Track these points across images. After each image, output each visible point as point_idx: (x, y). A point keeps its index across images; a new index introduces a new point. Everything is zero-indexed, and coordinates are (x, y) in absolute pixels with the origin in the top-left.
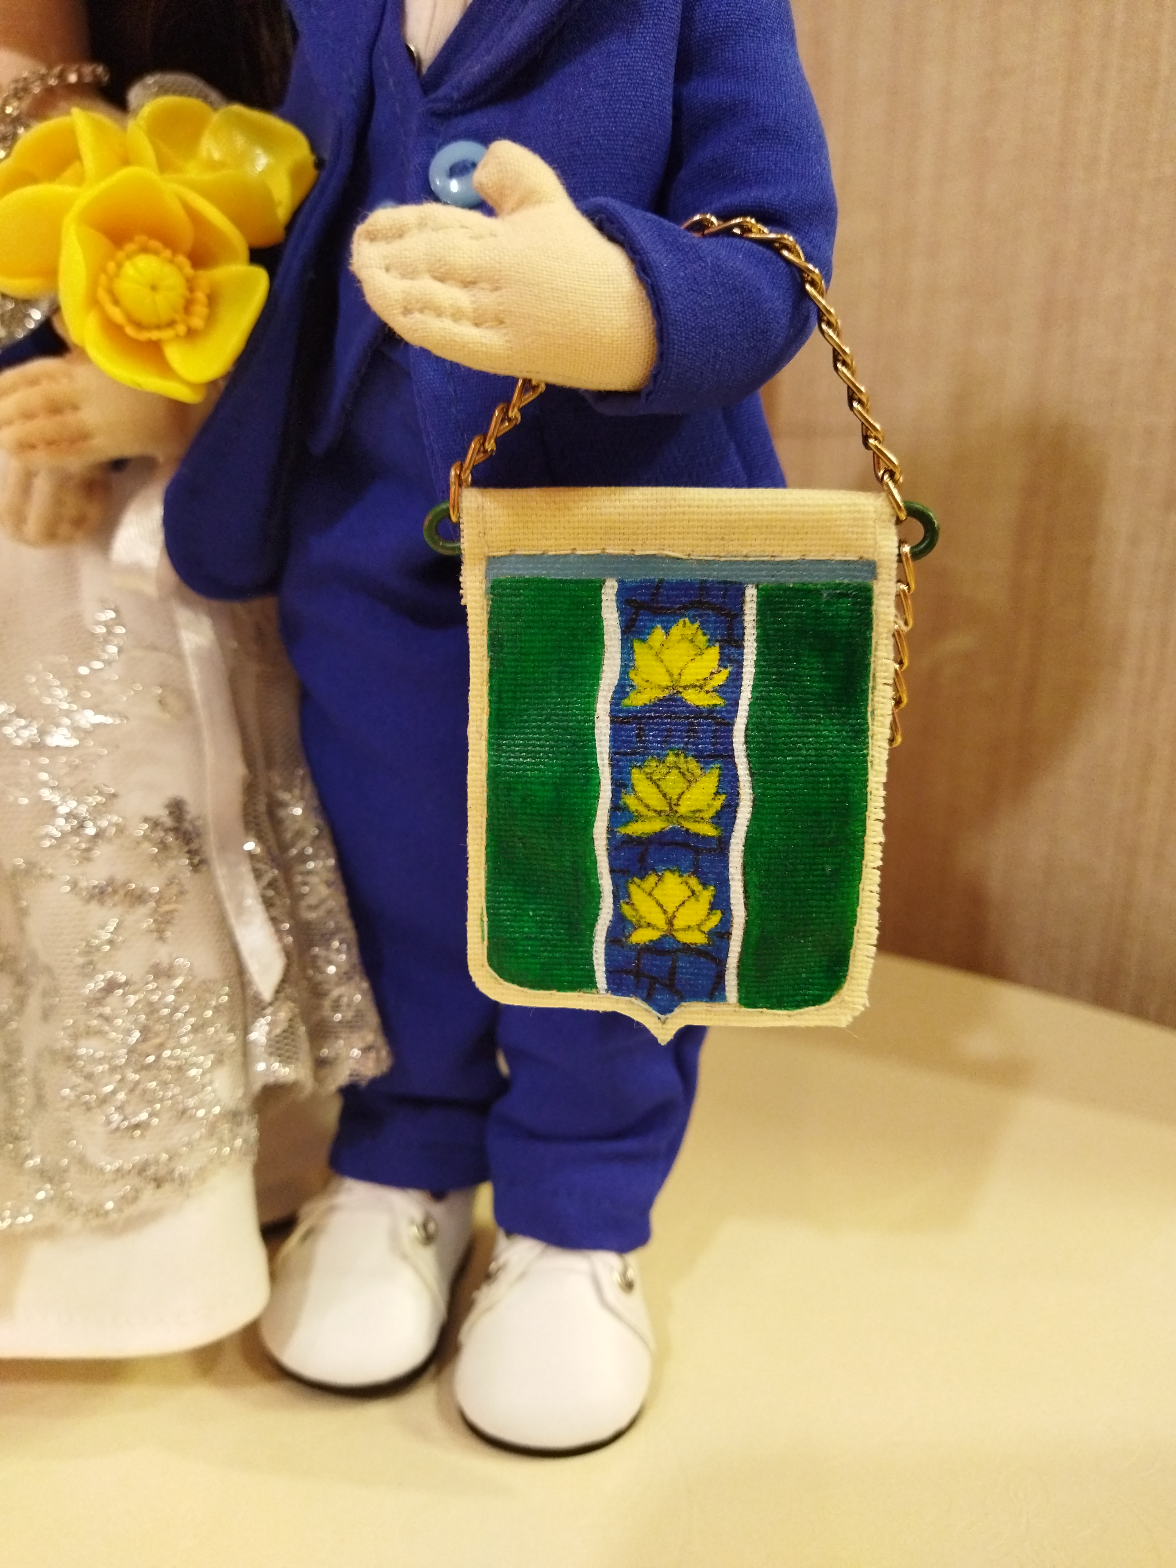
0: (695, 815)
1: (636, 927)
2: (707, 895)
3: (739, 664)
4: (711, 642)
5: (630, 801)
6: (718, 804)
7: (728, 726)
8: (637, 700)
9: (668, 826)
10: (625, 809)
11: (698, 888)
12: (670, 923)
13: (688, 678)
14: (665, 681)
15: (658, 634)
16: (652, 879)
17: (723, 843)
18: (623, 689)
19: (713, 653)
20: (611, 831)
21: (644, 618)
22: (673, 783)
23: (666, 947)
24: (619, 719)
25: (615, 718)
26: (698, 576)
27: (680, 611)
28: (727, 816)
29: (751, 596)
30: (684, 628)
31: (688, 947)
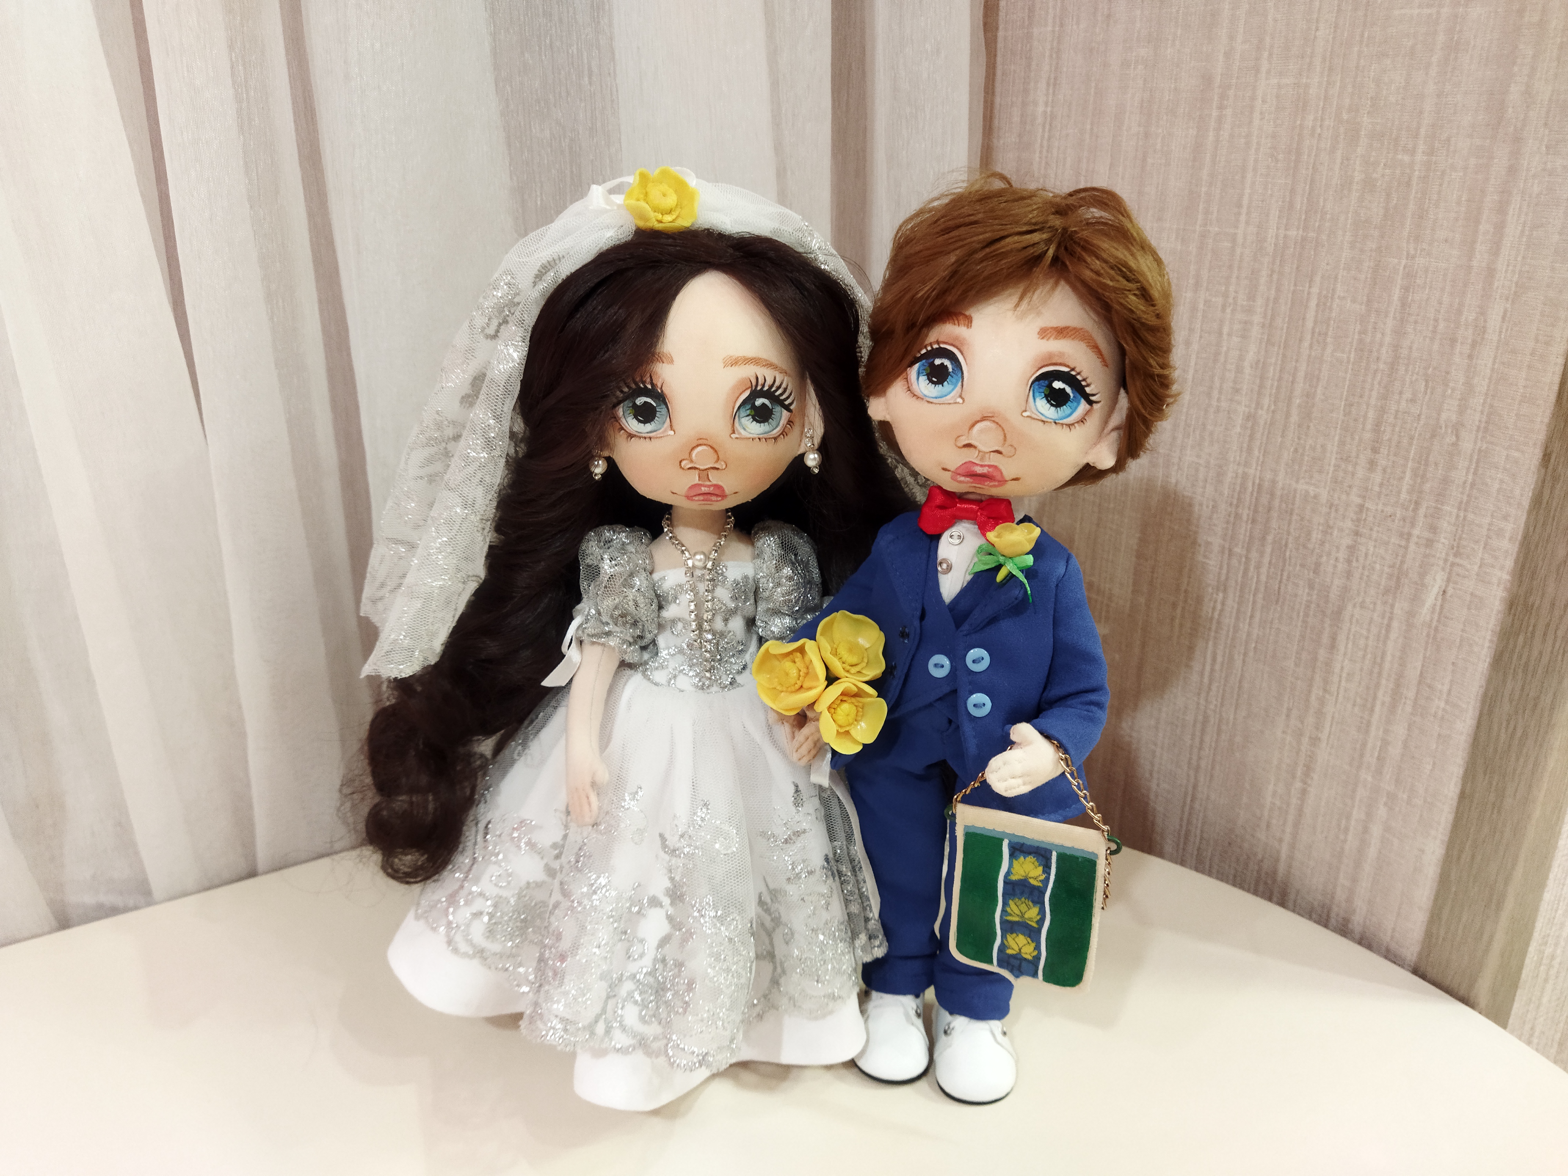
0: (1030, 919)
1: (1009, 948)
2: (1033, 945)
3: (1049, 874)
4: (1040, 865)
5: (1008, 909)
6: (1038, 917)
7: (1043, 893)
8: (1014, 878)
9: (1020, 920)
10: (1006, 911)
11: (1030, 942)
12: (1020, 950)
13: (1031, 875)
14: (1024, 874)
15: (1022, 858)
16: (1014, 935)
17: (1039, 931)
18: (1008, 873)
19: (1041, 868)
20: (1001, 917)
21: (1017, 853)
22: (1023, 907)
23: (1018, 957)
24: (1006, 882)
25: (1005, 882)
26: (1036, 845)
27: (1030, 853)
28: (1041, 922)
29: (1054, 854)
30: (1030, 859)
31: (1025, 959)
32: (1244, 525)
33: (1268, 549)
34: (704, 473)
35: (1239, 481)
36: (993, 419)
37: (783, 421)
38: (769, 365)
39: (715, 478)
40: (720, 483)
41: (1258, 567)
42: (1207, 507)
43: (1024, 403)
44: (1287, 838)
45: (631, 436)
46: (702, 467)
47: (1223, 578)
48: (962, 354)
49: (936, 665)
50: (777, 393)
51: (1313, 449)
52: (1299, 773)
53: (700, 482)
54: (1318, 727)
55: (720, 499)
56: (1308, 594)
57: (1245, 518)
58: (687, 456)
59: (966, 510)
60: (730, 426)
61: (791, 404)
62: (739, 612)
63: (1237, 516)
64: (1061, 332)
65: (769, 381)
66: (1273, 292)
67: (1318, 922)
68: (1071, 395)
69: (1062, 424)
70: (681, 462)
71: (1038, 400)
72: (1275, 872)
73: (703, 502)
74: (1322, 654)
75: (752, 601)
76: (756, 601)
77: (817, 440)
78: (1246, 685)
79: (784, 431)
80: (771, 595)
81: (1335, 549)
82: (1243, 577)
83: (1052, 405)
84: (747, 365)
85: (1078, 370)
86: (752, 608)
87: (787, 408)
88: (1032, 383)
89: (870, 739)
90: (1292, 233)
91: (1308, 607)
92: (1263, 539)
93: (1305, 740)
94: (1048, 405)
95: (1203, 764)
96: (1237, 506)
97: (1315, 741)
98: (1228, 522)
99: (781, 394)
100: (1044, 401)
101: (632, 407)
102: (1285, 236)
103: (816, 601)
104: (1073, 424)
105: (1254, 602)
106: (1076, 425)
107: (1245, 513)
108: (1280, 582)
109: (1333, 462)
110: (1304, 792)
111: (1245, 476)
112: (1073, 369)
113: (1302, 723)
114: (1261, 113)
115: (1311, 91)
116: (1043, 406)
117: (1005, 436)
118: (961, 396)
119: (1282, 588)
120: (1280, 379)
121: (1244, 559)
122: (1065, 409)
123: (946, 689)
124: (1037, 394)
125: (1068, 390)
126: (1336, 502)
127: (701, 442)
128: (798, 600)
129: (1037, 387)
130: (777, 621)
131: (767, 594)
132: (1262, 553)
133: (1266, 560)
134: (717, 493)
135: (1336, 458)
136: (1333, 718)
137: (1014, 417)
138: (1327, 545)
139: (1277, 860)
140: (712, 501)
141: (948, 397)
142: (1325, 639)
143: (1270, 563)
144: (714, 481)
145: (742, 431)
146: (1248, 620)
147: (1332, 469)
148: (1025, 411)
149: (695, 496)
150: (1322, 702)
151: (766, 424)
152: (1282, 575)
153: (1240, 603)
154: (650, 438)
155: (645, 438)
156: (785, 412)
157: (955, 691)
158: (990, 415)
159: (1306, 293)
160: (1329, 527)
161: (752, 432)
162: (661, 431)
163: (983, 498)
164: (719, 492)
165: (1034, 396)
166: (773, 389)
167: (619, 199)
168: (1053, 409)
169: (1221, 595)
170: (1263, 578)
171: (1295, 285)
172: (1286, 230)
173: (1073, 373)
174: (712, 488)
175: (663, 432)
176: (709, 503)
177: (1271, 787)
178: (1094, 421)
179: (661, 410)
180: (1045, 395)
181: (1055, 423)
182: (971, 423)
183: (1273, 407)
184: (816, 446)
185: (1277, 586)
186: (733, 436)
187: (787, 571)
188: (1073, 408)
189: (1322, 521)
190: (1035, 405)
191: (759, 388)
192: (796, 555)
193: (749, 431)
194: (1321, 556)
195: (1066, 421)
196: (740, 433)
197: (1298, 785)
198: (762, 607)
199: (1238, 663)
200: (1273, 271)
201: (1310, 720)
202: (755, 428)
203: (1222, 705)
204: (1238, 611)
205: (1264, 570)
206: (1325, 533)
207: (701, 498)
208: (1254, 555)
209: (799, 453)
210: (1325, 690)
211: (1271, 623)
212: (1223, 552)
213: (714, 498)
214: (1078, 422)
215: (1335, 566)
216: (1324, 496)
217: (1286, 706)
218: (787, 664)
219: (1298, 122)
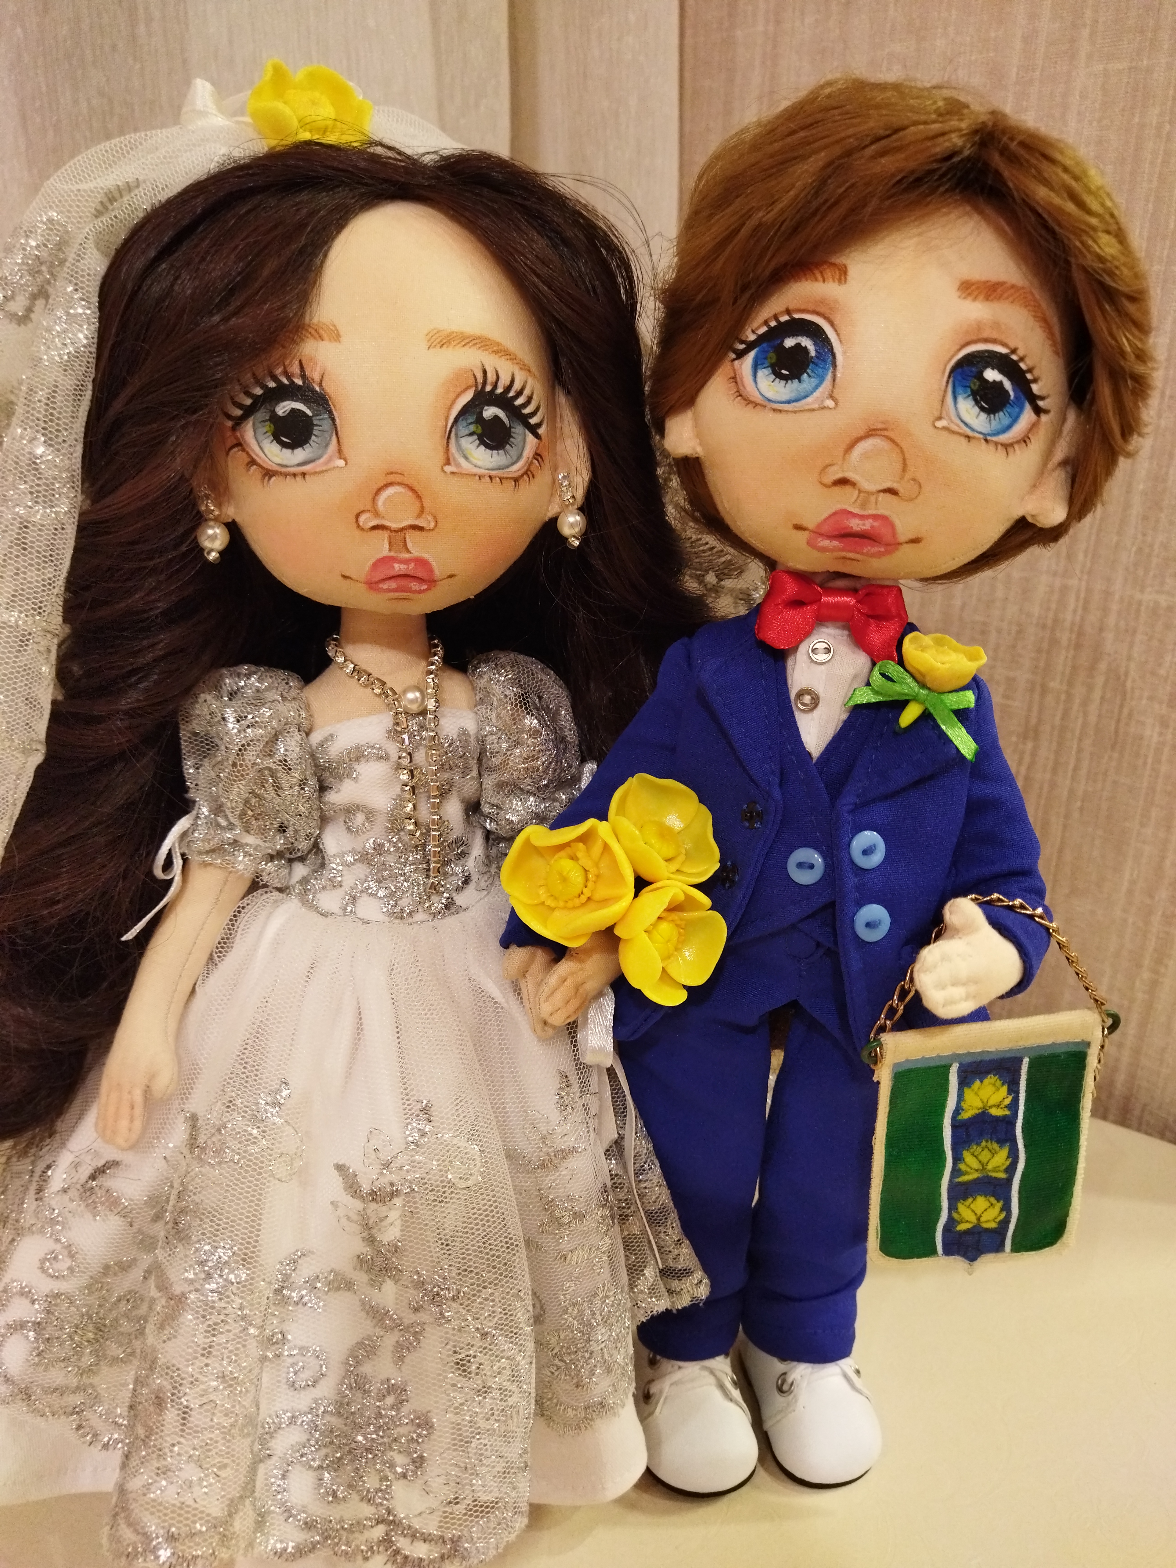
32: (1064, 652)
33: (1100, 680)
35: (1055, 597)
36: (886, 433)
40: (426, 556)
41: (1085, 703)
42: (1009, 633)
43: (937, 405)
47: (1033, 721)
52: (1147, 961)
53: (392, 554)
55: (424, 587)
56: (1161, 734)
57: (1064, 642)
61: (539, 425)
63: (1054, 642)
73: (397, 595)
79: (528, 469)
82: (1063, 719)
83: (982, 409)
91: (1159, 750)
92: (1092, 668)
94: (977, 409)
96: (1053, 630)
98: (1039, 651)
105: (1080, 750)
107: (1064, 637)
108: (1118, 721)
116: (967, 409)
118: (831, 397)
119: (1122, 726)
121: (1063, 696)
125: (1007, 385)
132: (1090, 688)
133: (1097, 695)
134: (419, 575)
140: (410, 591)
141: (809, 400)
143: (1103, 698)
146: (1070, 773)
148: (940, 418)
149: (383, 580)
152: (1120, 712)
153: (1057, 753)
158: (880, 426)
168: (983, 416)
169: (1030, 745)
170: (1093, 719)
173: (1014, 357)
174: (412, 566)
176: (405, 595)
180: (972, 391)
181: (986, 440)
182: (848, 441)
185: (1113, 728)
190: (956, 408)
195: (1004, 438)
204: (1057, 763)
205: (1093, 709)
207: (393, 584)
208: (1079, 691)
211: (1105, 774)
212: (1032, 690)
213: (414, 585)
218: (566, 863)
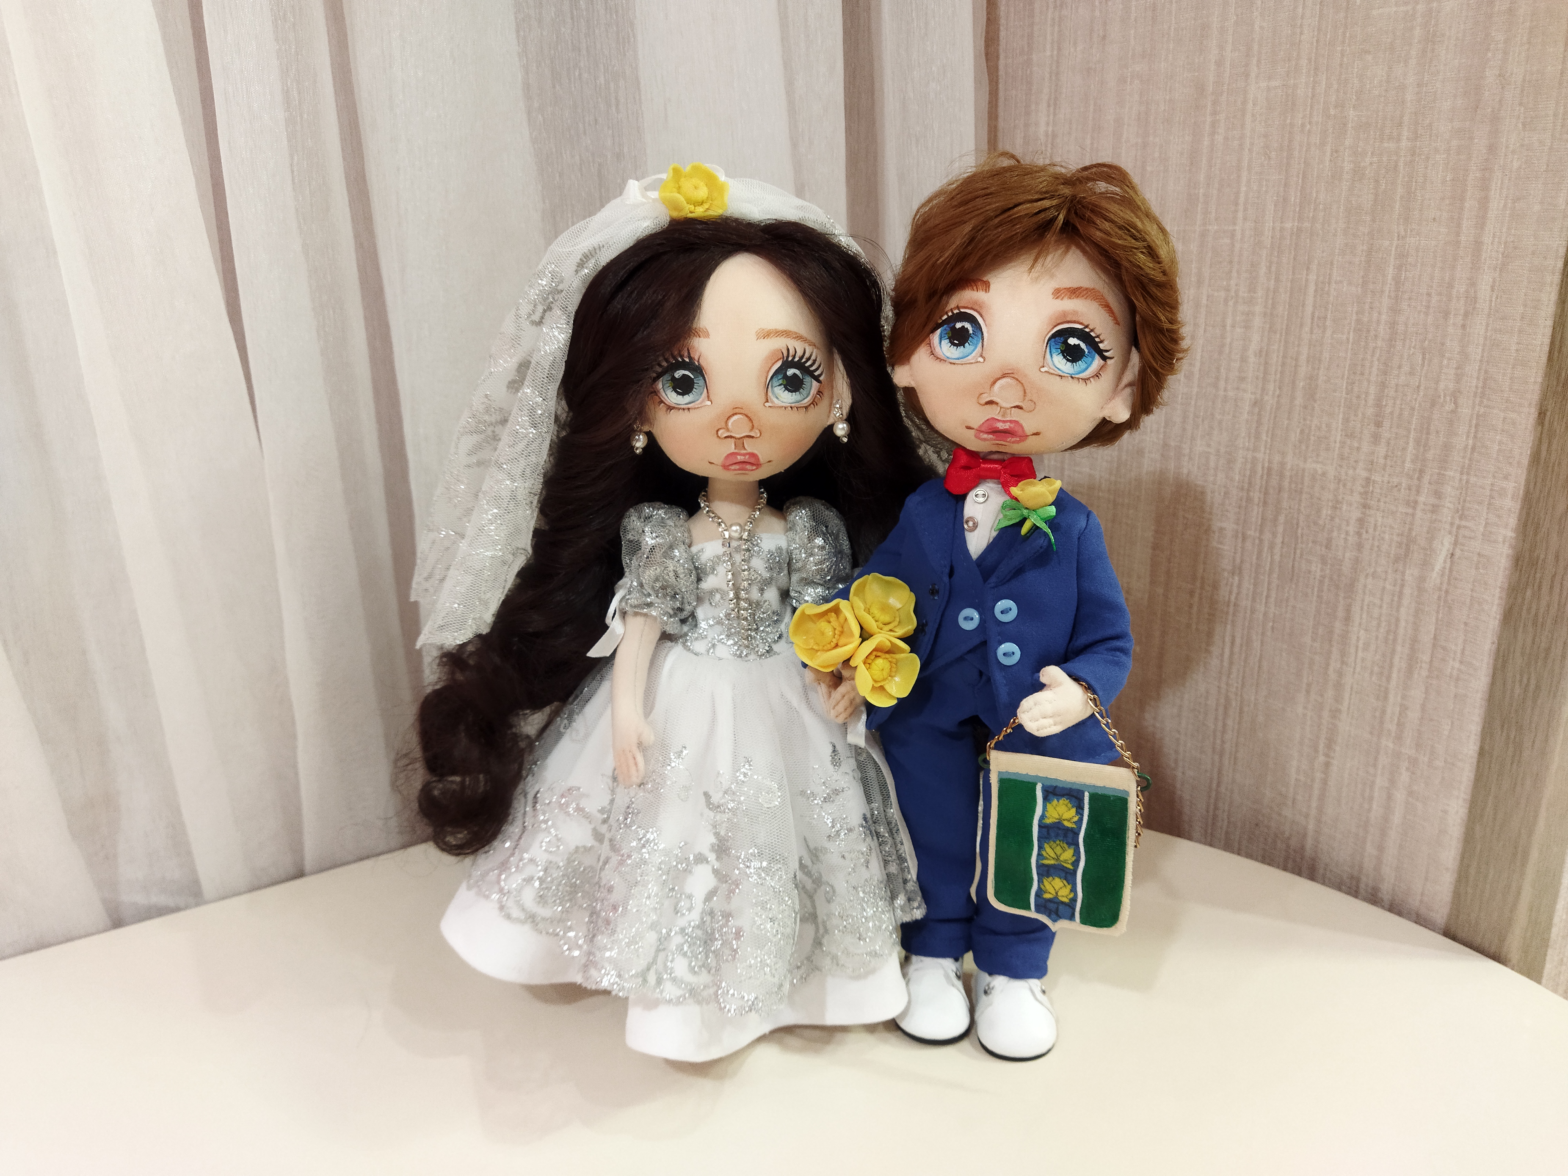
0: (1066, 861)
1: (1045, 892)
2: (1069, 887)
3: (1082, 815)
4: (1073, 807)
5: (1044, 853)
6: (1073, 859)
7: (1078, 834)
8: (1048, 821)
9: (1056, 863)
10: (1042, 855)
11: (1066, 884)
12: (1057, 893)
13: (1065, 817)
14: (1057, 817)
15: (1055, 801)
16: (1051, 878)
17: (1074, 873)
18: (1043, 817)
19: (1074, 810)
20: (1037, 861)
21: (1051, 796)
22: (1058, 850)
23: (1055, 901)
24: (1041, 826)
25: (1039, 826)
26: (1069, 786)
27: (1063, 796)
28: (1076, 863)
29: (1087, 794)
30: (1064, 801)
31: (1062, 903)
32: (1256, 507)
33: (1280, 529)
34: (740, 442)
35: (1249, 466)
36: (1013, 375)
37: (813, 391)
38: (799, 337)
39: (750, 447)
40: (755, 452)
41: (1272, 547)
42: (1220, 494)
44: (1313, 812)
45: (670, 408)
46: (738, 436)
47: (1238, 561)
48: (981, 316)
49: (966, 618)
50: (807, 365)
51: (1319, 428)
52: (1321, 746)
53: (736, 451)
54: (1338, 699)
56: (1322, 569)
57: (1256, 500)
58: (723, 425)
59: (990, 469)
60: (763, 395)
61: (820, 375)
62: (773, 583)
63: (1249, 500)
64: (1074, 292)
65: (799, 353)
66: (1272, 282)
67: (1349, 893)
68: (1086, 351)
69: (1078, 379)
70: (717, 431)
71: (1054, 355)
72: (1303, 848)
73: (740, 472)
74: (1338, 626)
75: (786, 572)
76: (789, 573)
77: (846, 410)
78: (1265, 664)
79: (814, 401)
80: (804, 566)
81: (1345, 523)
82: (1257, 559)
83: (1068, 360)
84: (778, 338)
85: (1091, 327)
86: (786, 579)
87: (817, 379)
88: (1048, 341)
89: (904, 694)
90: (1288, 225)
91: (1322, 582)
92: (1275, 520)
93: (1326, 714)
95: (1227, 746)
96: (1248, 490)
97: (1335, 713)
98: (1240, 507)
99: (811, 366)
100: (1061, 357)
101: (671, 380)
102: (1282, 229)
103: (847, 571)
104: (1088, 379)
105: (1269, 584)
106: (1091, 379)
107: (1256, 496)
108: (1294, 560)
109: (1339, 438)
110: (1327, 765)
111: (1254, 460)
112: (1087, 327)
113: (1322, 696)
114: (1253, 115)
115: (1299, 91)
116: (1060, 362)
117: (1025, 392)
118: (981, 356)
119: (1296, 564)
120: (1283, 364)
121: (1257, 541)
122: (1081, 364)
123: (976, 641)
124: (1053, 350)
125: (1083, 346)
126: (1343, 477)
127: (737, 411)
128: (830, 569)
129: (1053, 344)
130: (810, 590)
131: (800, 565)
132: (1274, 535)
133: (1279, 540)
135: (1341, 435)
136: (1352, 688)
137: (1033, 374)
138: (1337, 520)
139: (1305, 835)
140: (747, 470)
141: (969, 357)
142: (1341, 613)
143: (1283, 542)
144: (749, 450)
145: (775, 400)
146: (1264, 601)
147: (1338, 445)
150: (1340, 674)
151: (798, 393)
152: (1295, 553)
153: (1255, 585)
154: (689, 409)
155: (684, 409)
156: (815, 383)
157: (984, 643)
158: (1009, 372)
159: (1304, 279)
160: (1337, 502)
161: (784, 401)
162: (698, 402)
163: (1006, 458)
164: (753, 461)
165: (1050, 352)
166: (803, 360)
167: (654, 195)
168: (1069, 364)
169: (1236, 578)
170: (1277, 558)
171: (1294, 273)
172: (1282, 222)
173: (1087, 330)
174: (747, 457)
175: (701, 403)
176: (744, 472)
177: (1295, 763)
178: (1108, 377)
179: (699, 382)
182: (992, 380)
183: (1278, 392)
184: (845, 417)
185: (1291, 564)
186: (767, 404)
187: (819, 541)
188: (1089, 363)
189: (1331, 497)
191: (790, 359)
192: (827, 527)
193: (782, 399)
194: (1332, 531)
195: (1082, 375)
196: (772, 402)
197: (1322, 759)
198: (795, 577)
199: (1256, 644)
200: (1271, 263)
201: (1330, 693)
202: (786, 397)
203: (1243, 685)
204: (1254, 593)
205: (1277, 550)
206: (1335, 508)
207: (737, 467)
208: (1267, 536)
209: (829, 423)
210: (1343, 663)
211: (1287, 600)
212: (1236, 537)
213: (749, 467)
214: (1093, 377)
215: (1346, 539)
216: (1332, 473)
217: (1305, 681)
218: (823, 625)
219: (1288, 121)
